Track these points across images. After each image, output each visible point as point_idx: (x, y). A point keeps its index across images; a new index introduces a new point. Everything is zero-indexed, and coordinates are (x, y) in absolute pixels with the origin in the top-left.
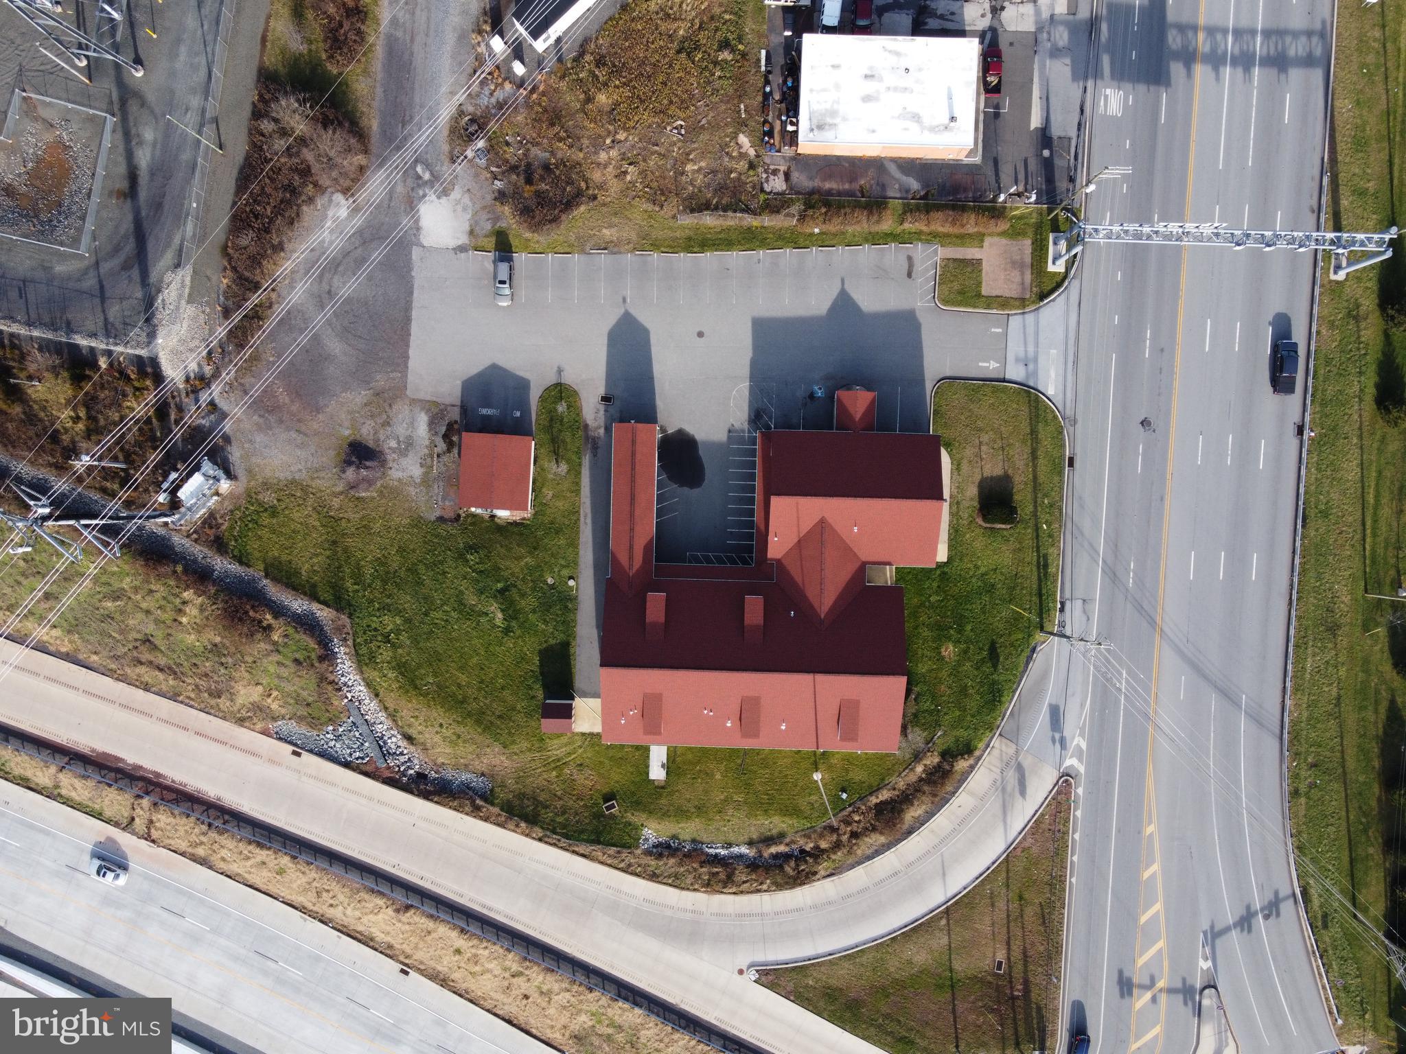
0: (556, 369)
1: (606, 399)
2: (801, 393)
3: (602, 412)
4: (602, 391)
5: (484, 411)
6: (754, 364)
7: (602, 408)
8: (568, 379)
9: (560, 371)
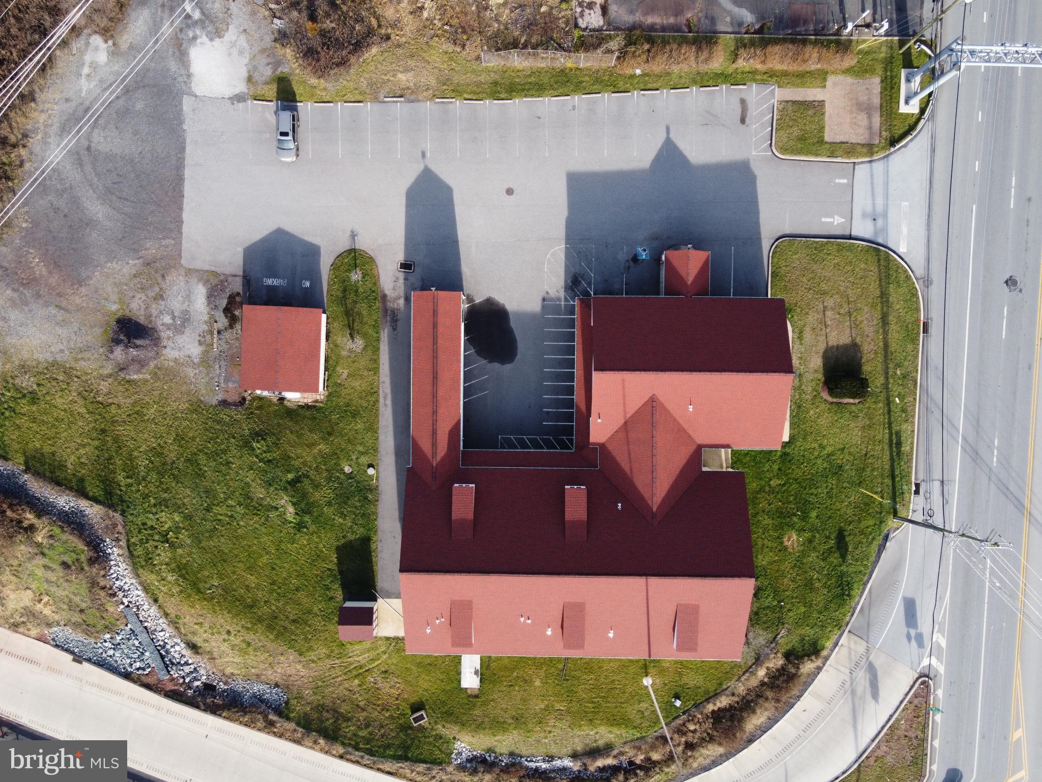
0: (348, 233)
1: (406, 266)
2: (623, 256)
3: (401, 281)
4: (401, 257)
5: (270, 282)
6: (570, 224)
7: (401, 276)
8: (363, 244)
9: (353, 235)
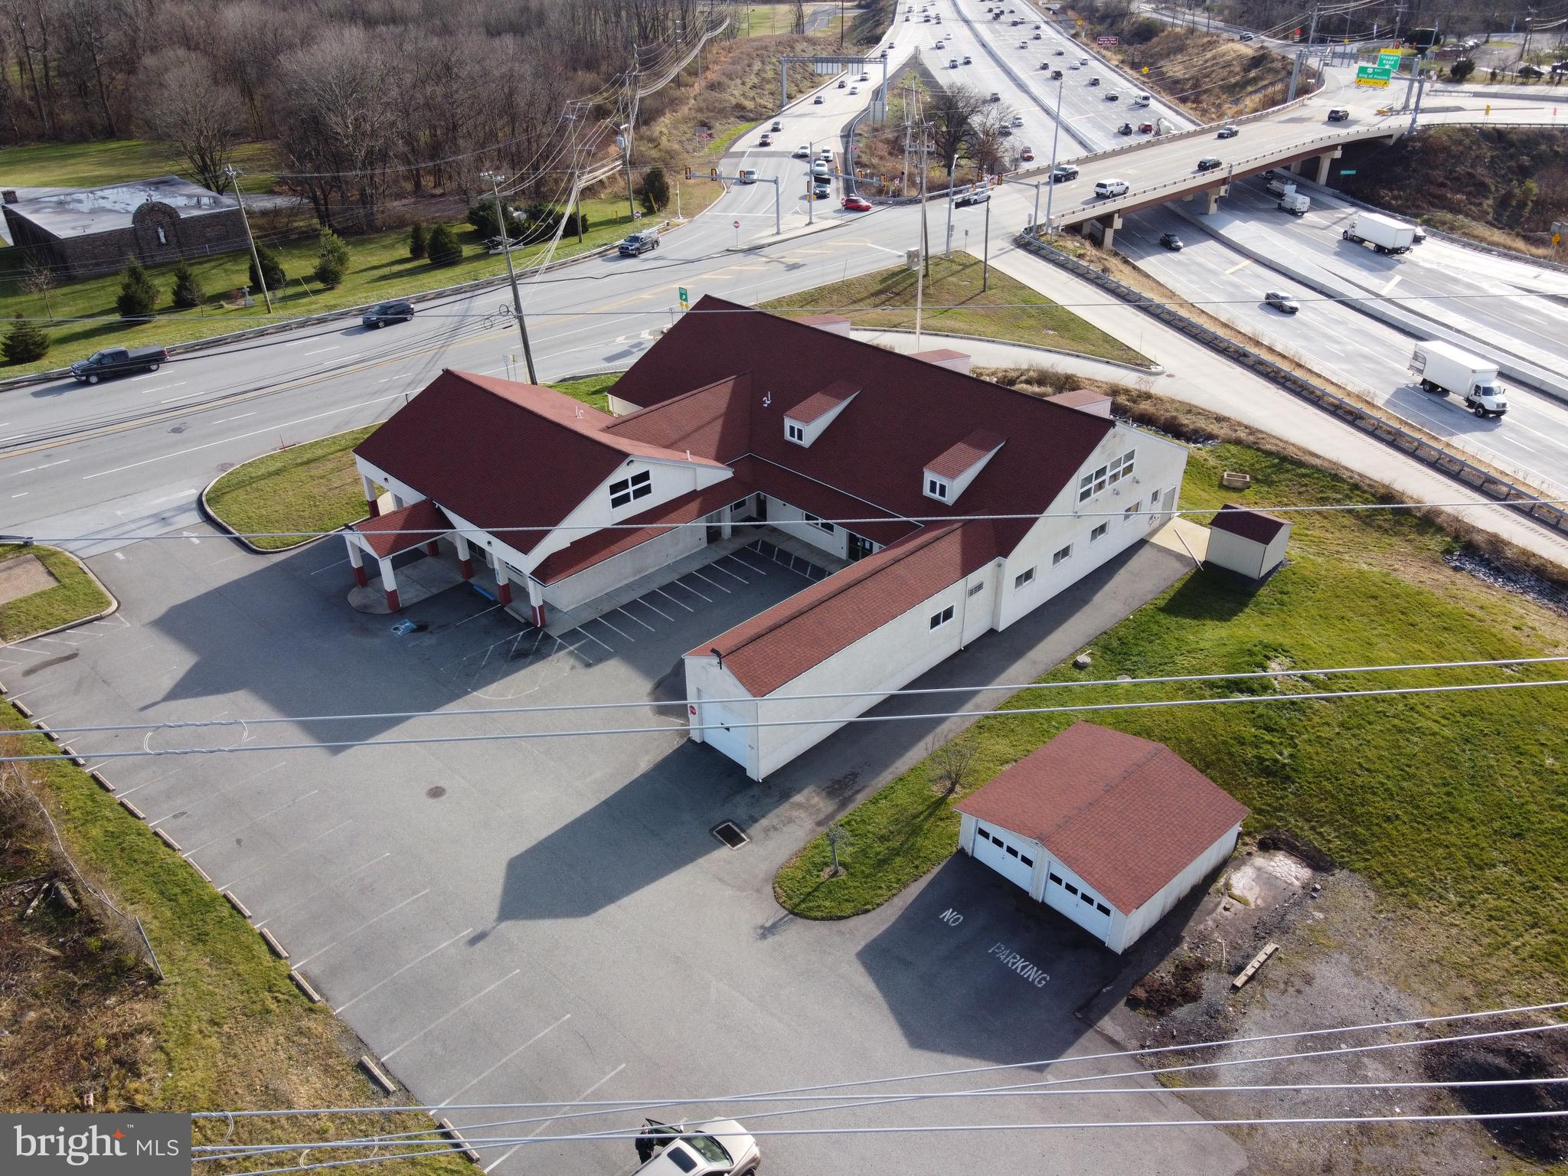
0: (770, 940)
1: (732, 837)
3: (764, 822)
4: (725, 852)
7: (756, 830)
8: (769, 911)
9: (766, 932)
